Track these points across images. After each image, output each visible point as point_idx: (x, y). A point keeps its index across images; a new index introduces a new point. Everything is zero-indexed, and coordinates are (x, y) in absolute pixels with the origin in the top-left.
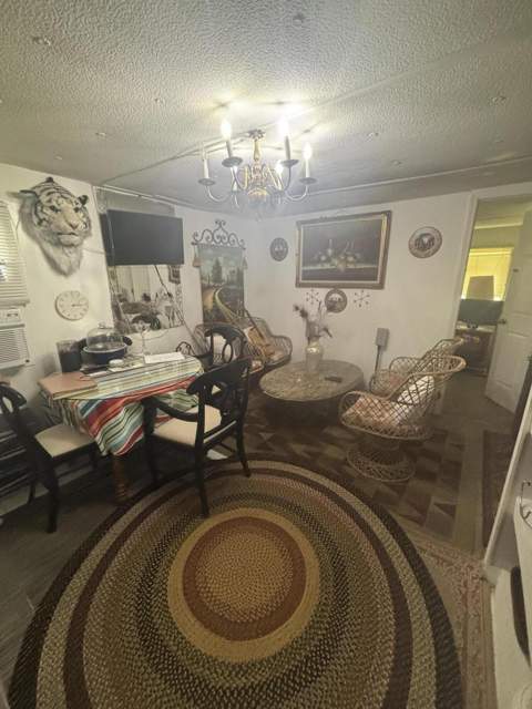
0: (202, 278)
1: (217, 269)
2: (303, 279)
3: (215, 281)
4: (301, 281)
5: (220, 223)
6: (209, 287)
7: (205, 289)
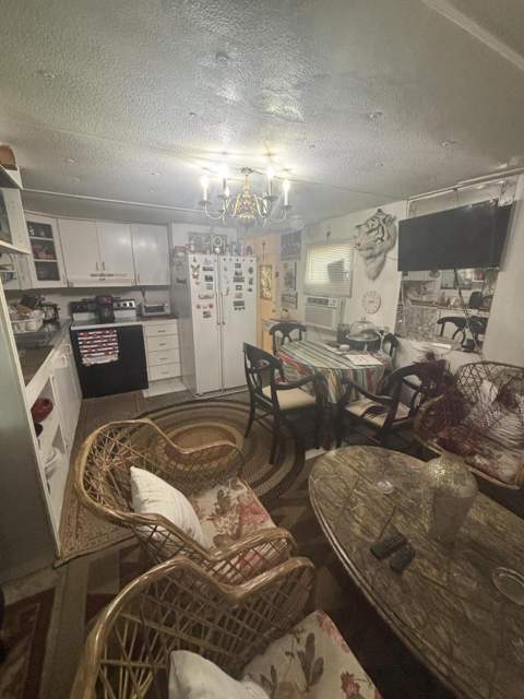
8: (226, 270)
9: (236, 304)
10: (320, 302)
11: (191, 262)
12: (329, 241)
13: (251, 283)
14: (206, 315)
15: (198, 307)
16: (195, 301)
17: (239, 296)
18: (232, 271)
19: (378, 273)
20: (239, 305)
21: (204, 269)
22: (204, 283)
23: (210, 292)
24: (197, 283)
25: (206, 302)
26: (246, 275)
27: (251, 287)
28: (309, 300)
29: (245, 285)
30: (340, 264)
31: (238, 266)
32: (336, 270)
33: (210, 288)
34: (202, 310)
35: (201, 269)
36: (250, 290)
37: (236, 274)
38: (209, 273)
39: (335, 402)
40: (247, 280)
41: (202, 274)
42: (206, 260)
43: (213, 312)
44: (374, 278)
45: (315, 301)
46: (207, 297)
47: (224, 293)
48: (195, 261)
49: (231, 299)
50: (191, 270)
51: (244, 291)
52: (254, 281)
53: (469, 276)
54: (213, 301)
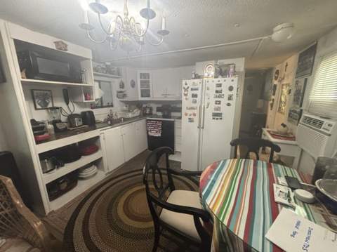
8: (208, 89)
9: (215, 115)
11: (184, 85)
13: (230, 99)
14: (191, 120)
15: (186, 115)
16: (184, 110)
17: (217, 109)
18: (213, 89)
20: (217, 116)
21: (192, 89)
22: (191, 99)
23: (194, 105)
24: (186, 99)
25: (190, 112)
26: (226, 92)
27: (229, 102)
29: (224, 101)
31: (220, 85)
33: (195, 102)
34: (188, 117)
35: (190, 89)
36: (229, 105)
37: (217, 92)
38: (195, 92)
40: (226, 97)
41: (190, 93)
42: (194, 83)
43: (196, 118)
46: (192, 108)
47: (206, 106)
48: (186, 84)
49: (209, 112)
50: (183, 90)
51: (223, 105)
52: (234, 97)
54: (197, 112)
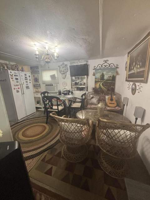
0: (95, 79)
1: (103, 76)
2: (128, 78)
3: (101, 79)
4: (127, 79)
5: (106, 61)
6: (98, 81)
7: (96, 82)
8: (22, 76)
10: (50, 85)
11: (9, 73)
12: (49, 69)
13: (30, 80)
14: (18, 92)
15: (14, 89)
16: (13, 87)
17: (27, 85)
18: (24, 76)
19: (65, 77)
20: (27, 87)
21: (15, 76)
22: (15, 81)
24: (13, 81)
25: (17, 87)
26: (28, 78)
28: (46, 85)
29: (29, 81)
30: (54, 75)
31: (26, 75)
32: (53, 77)
33: (18, 82)
34: (16, 90)
35: (13, 75)
36: (30, 83)
38: (17, 77)
39: (68, 106)
42: (15, 73)
43: (20, 90)
44: (64, 79)
45: (48, 85)
46: (17, 85)
47: (23, 84)
48: (11, 73)
49: (25, 86)
50: (10, 76)
51: (28, 83)
52: (31, 80)
53: (74, 79)
54: (19, 87)
